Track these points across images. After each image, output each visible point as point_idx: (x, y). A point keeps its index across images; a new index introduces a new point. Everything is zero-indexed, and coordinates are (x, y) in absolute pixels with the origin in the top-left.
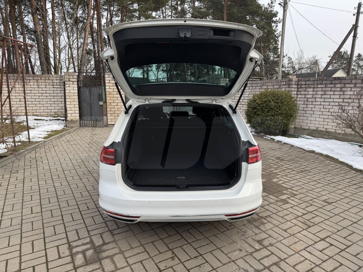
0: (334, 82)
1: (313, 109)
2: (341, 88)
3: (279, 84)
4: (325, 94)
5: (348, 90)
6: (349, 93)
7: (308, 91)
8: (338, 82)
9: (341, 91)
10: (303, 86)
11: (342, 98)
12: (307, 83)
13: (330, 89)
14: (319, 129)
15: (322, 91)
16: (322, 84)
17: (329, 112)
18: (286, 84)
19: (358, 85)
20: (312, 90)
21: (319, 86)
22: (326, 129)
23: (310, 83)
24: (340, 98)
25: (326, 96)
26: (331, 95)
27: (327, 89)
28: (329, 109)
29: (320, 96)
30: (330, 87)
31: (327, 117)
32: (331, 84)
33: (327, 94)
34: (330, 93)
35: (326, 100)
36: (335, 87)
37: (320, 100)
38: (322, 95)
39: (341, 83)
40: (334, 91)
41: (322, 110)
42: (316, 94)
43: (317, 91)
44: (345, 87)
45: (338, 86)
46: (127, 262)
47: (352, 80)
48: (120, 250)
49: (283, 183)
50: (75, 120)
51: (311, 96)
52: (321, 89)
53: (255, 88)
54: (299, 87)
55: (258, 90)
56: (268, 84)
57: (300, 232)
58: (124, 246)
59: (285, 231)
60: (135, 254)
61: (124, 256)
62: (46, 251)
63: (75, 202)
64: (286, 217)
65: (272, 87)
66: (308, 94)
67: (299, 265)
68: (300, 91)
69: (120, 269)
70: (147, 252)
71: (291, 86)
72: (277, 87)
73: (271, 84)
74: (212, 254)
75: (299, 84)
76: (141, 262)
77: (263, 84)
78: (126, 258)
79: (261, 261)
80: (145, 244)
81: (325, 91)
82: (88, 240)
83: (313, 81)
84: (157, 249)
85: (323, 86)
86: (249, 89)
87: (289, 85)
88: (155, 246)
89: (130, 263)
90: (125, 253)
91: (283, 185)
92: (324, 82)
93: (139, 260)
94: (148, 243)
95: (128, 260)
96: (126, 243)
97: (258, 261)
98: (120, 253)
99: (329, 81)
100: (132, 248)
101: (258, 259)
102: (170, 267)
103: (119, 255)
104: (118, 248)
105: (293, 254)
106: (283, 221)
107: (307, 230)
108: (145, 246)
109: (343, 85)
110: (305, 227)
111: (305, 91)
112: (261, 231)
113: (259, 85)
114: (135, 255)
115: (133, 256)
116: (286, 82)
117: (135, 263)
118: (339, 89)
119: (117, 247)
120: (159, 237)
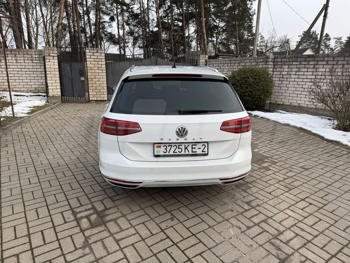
0: (308, 60)
1: (288, 85)
2: (314, 65)
3: (256, 61)
4: (299, 71)
5: (321, 67)
6: (321, 70)
7: (284, 68)
8: (312, 60)
9: (314, 68)
10: (279, 63)
11: (315, 75)
12: (283, 60)
13: (304, 66)
14: (292, 104)
15: (296, 68)
16: (297, 61)
17: (302, 88)
18: (263, 61)
19: (330, 63)
20: (287, 67)
21: (294, 63)
22: (299, 104)
23: (286, 60)
24: (312, 75)
25: (300, 73)
26: (304, 72)
27: (301, 66)
28: (302, 85)
29: (294, 73)
30: (304, 64)
31: (300, 93)
32: (305, 61)
33: (301, 70)
34: (303, 70)
35: (300, 77)
36: (308, 64)
37: (294, 77)
38: (296, 72)
39: (314, 61)
40: (308, 68)
41: (296, 86)
42: (291, 71)
43: (292, 68)
44: (317, 64)
45: (312, 63)
46: (130, 224)
47: (324, 58)
48: (123, 214)
49: (264, 153)
50: (57, 96)
51: (286, 73)
52: (295, 66)
53: (233, 64)
54: (275, 64)
55: (237, 67)
56: (246, 61)
57: (283, 194)
58: (126, 211)
59: (270, 193)
60: (137, 216)
61: (127, 219)
62: (51, 217)
63: (71, 172)
64: (269, 182)
65: (249, 64)
66: (283, 71)
67: (284, 222)
68: (276, 68)
69: (124, 230)
70: (147, 214)
71: (268, 63)
72: (255, 64)
73: (248, 61)
74: (207, 214)
75: (275, 61)
76: (143, 223)
77: (241, 62)
78: (128, 221)
79: (251, 219)
80: (144, 208)
81: (299, 68)
82: (90, 206)
83: (288, 58)
84: (157, 212)
85: (298, 63)
86: (228, 66)
87: (266, 62)
88: (154, 209)
89: (134, 224)
90: (127, 216)
91: (264, 154)
92: (299, 60)
93: (141, 222)
94: (148, 207)
95: (131, 222)
96: (127, 207)
97: (249, 219)
98: (122, 217)
99: (303, 58)
100: (133, 212)
101: (249, 217)
102: (171, 227)
103: (122, 218)
104: (120, 212)
105: (279, 213)
106: (267, 185)
107: (289, 192)
108: (145, 209)
109: (316, 63)
110: (287, 190)
111: (281, 68)
112: (249, 194)
113: (237, 62)
114: (137, 218)
115: (135, 218)
116: (263, 59)
117: (138, 225)
118: (312, 66)
119: (118, 211)
120: (157, 201)
